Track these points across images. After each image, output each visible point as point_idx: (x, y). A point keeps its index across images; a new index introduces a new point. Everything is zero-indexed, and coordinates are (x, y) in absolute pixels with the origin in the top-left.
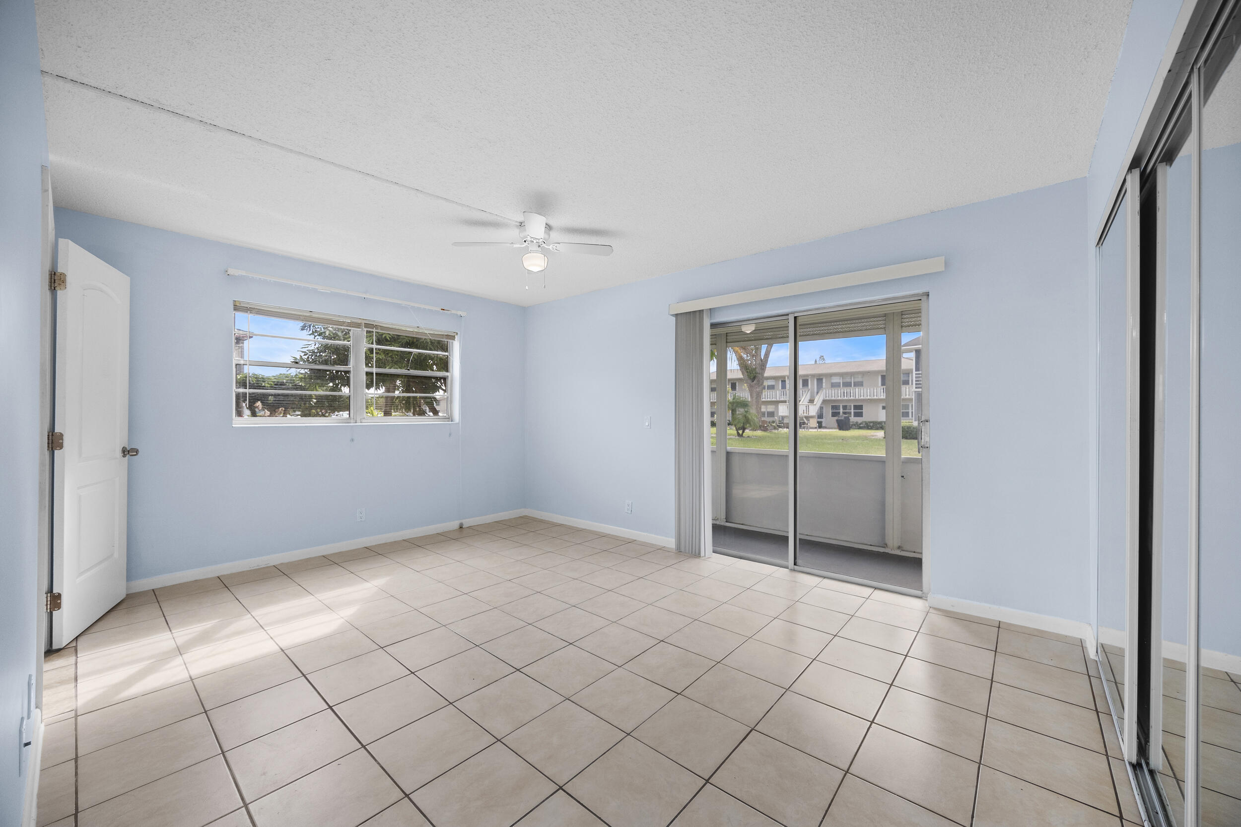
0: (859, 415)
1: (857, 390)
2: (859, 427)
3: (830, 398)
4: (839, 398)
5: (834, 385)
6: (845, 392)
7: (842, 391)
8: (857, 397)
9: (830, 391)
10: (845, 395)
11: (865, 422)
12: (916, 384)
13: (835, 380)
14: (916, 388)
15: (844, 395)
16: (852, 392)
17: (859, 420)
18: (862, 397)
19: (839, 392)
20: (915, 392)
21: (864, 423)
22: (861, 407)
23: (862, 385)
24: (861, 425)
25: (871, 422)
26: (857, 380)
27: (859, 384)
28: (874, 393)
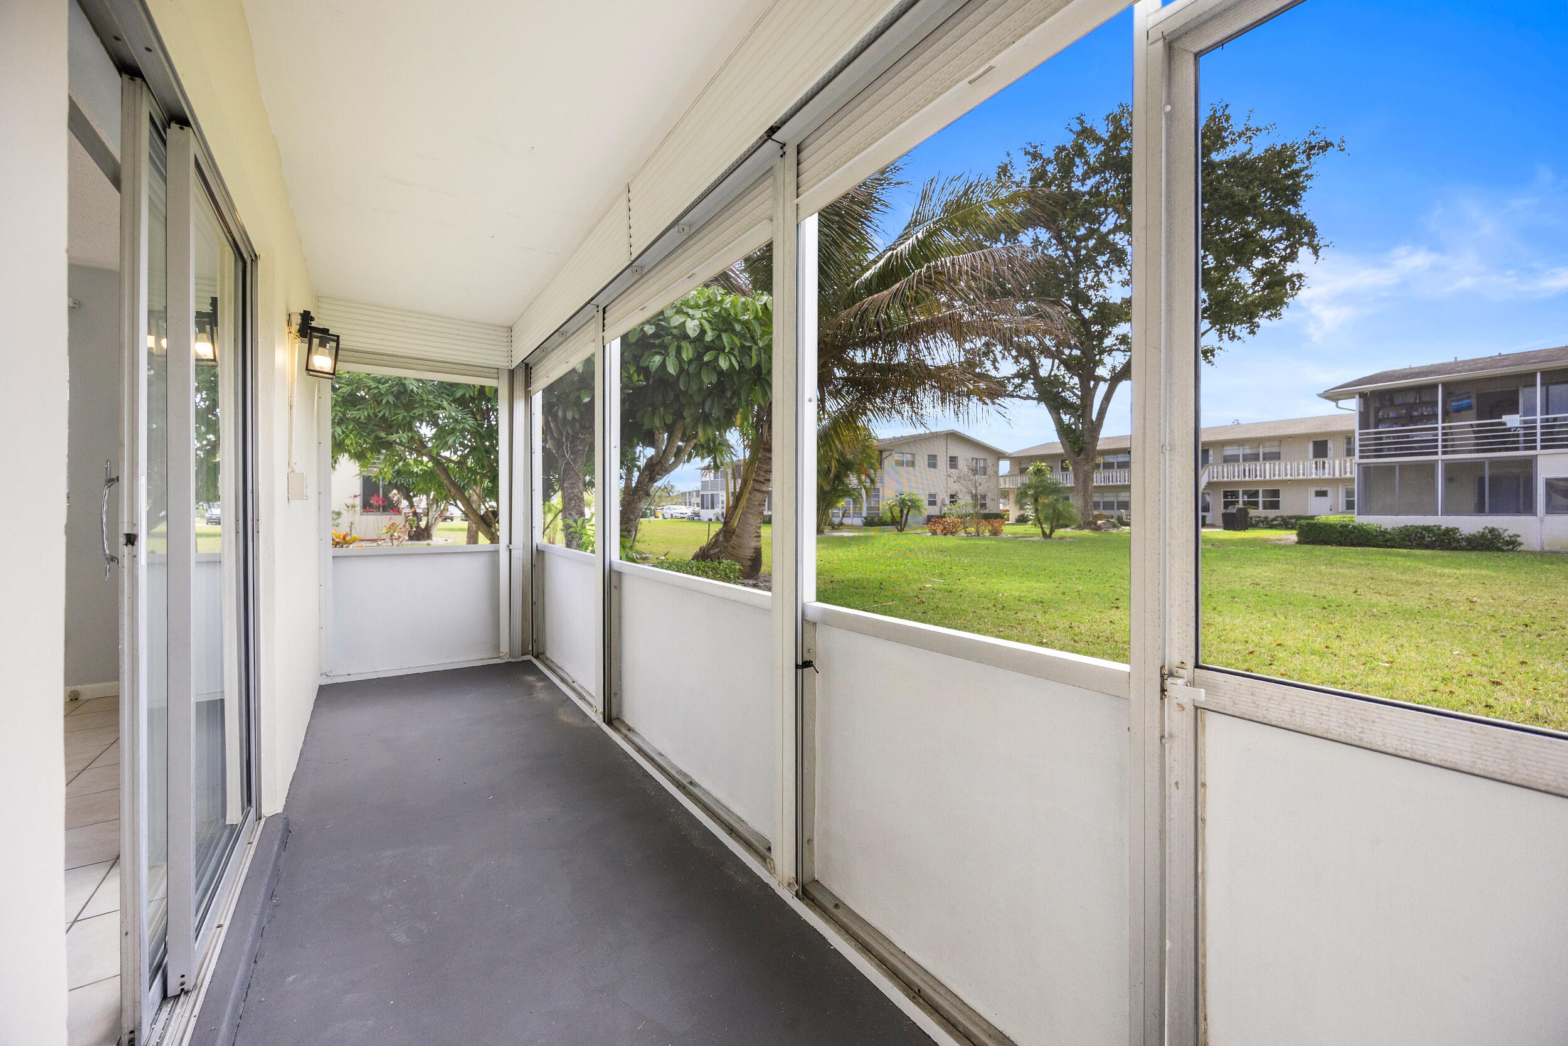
0: (1275, 505)
1: (1267, 465)
2: (1269, 524)
3: (1220, 479)
4: (1236, 479)
5: (1227, 460)
6: (1247, 469)
7: (1242, 468)
8: (1268, 477)
9: (1220, 468)
10: (1247, 474)
11: (1281, 517)
12: (1361, 451)
13: (1229, 451)
14: (1361, 457)
15: (1245, 475)
16: (1258, 468)
17: (1271, 514)
18: (1277, 477)
19: (1236, 469)
20: (1359, 464)
21: (1279, 519)
22: (1276, 493)
23: (1279, 458)
24: (1275, 523)
25: (1291, 518)
26: (1267, 450)
27: (1275, 457)
28: (1298, 470)
